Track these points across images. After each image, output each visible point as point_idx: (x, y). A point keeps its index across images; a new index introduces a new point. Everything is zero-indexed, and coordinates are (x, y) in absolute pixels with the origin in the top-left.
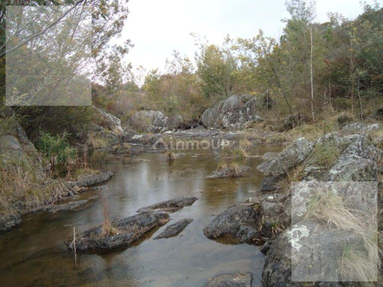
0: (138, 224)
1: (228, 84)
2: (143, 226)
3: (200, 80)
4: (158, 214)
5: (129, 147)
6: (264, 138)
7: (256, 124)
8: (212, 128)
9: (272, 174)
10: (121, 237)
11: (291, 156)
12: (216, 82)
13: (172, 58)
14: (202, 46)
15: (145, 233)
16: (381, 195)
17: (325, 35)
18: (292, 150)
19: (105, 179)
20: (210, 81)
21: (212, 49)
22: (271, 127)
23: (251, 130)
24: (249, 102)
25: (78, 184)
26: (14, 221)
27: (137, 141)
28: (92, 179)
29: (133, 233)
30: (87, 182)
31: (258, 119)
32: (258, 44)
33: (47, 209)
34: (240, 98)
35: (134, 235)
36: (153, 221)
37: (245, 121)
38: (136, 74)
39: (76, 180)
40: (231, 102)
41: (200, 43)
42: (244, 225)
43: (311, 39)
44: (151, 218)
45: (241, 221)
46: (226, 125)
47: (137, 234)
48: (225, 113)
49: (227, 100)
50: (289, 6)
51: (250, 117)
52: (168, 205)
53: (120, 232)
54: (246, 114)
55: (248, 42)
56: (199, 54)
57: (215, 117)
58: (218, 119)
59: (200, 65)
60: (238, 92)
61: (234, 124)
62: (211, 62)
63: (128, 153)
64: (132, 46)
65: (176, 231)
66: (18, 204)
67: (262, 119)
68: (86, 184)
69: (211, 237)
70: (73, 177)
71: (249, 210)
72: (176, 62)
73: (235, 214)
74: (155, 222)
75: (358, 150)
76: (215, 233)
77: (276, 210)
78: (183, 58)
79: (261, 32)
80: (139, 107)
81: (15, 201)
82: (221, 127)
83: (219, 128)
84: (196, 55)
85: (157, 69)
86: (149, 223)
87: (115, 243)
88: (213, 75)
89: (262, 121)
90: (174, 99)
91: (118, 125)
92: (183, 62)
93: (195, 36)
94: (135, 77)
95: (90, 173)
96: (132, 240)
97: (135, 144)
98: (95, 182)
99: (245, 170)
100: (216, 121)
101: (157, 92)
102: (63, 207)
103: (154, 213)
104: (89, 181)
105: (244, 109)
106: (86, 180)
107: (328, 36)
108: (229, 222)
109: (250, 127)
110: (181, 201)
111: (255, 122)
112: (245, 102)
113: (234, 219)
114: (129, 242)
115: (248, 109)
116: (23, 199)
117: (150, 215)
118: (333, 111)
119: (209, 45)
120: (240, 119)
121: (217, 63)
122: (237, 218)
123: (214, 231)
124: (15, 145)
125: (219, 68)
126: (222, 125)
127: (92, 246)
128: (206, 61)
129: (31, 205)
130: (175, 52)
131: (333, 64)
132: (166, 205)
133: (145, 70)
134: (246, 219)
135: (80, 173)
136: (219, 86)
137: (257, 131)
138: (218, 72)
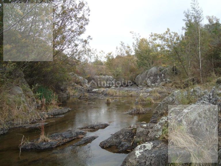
0: (62, 136)
1: (151, 61)
2: (66, 138)
3: (136, 58)
4: (78, 132)
5: (88, 95)
6: (170, 92)
7: (168, 84)
8: (141, 86)
9: (157, 112)
10: (50, 143)
11: (170, 102)
12: (145, 59)
13: (120, 46)
14: (137, 39)
15: (67, 142)
16: (220, 128)
17: (214, 31)
18: (170, 98)
19: (65, 112)
20: (141, 59)
21: (143, 41)
22: (176, 86)
23: (163, 88)
24: (163, 71)
25: (48, 114)
26: (3, 131)
27: (95, 92)
28: (56, 112)
29: (58, 142)
30: (53, 113)
31: (169, 81)
32: (166, 36)
33: (25, 126)
34: (158, 68)
35: (58, 143)
36: (73, 136)
37: (161, 82)
38: (99, 55)
39: (47, 112)
40: (152, 71)
41: (135, 38)
42: (125, 141)
43: (199, 33)
44: (72, 134)
45: (124, 139)
46: (149, 84)
47: (61, 142)
48: (149, 77)
49: (150, 70)
50: (186, 14)
51: (164, 80)
52: (89, 127)
53: (51, 140)
54: (162, 78)
55: (161, 35)
56: (135, 44)
57: (143, 80)
58: (145, 81)
59: (136, 50)
60: (157, 65)
61: (154, 83)
62: (142, 48)
63: (87, 99)
64: (91, 39)
65: (84, 142)
66: (10, 122)
67: (171, 81)
68: (52, 114)
69: (103, 147)
70: (46, 110)
71: (129, 133)
72: (122, 48)
73: (120, 134)
74: (75, 136)
75: (209, 98)
76: (105, 145)
77: (144, 133)
78: (126, 45)
79: (168, 30)
80: (100, 74)
81: (9, 121)
82: (146, 86)
83: (145, 86)
84: (134, 44)
85: (111, 53)
86: (70, 136)
87: (45, 146)
88: (143, 55)
89: (171, 82)
90: (120, 69)
91: (86, 83)
92: (126, 48)
93: (133, 33)
94: (98, 57)
95: (56, 108)
96: (56, 146)
97: (93, 94)
98: (58, 113)
99: (148, 110)
100: (144, 82)
101: (111, 65)
102: (33, 125)
103: (76, 131)
104: (54, 112)
105: (160, 75)
106: (53, 112)
107: (215, 31)
108: (115, 139)
109: (163, 86)
110: (97, 126)
111: (167, 83)
112: (161, 71)
113: (119, 137)
114: (54, 146)
115: (163, 75)
116: (13, 120)
117: (72, 132)
118: (215, 76)
119: (141, 38)
120: (158, 81)
121: (146, 49)
122: (121, 137)
123: (105, 144)
124: (19, 91)
125: (146, 51)
126: (147, 85)
127: (32, 147)
128: (139, 47)
129: (17, 123)
130: (122, 42)
131: (215, 47)
132: (88, 127)
133: (104, 53)
134: (127, 138)
135: (50, 108)
136: (146, 62)
137: (166, 88)
138: (146, 54)
